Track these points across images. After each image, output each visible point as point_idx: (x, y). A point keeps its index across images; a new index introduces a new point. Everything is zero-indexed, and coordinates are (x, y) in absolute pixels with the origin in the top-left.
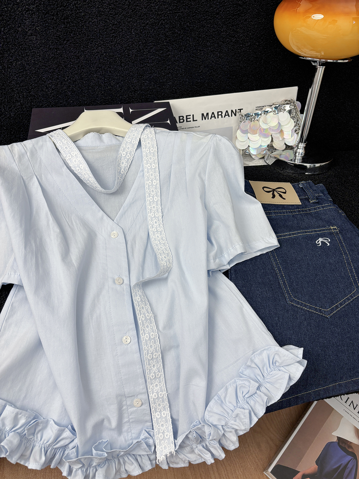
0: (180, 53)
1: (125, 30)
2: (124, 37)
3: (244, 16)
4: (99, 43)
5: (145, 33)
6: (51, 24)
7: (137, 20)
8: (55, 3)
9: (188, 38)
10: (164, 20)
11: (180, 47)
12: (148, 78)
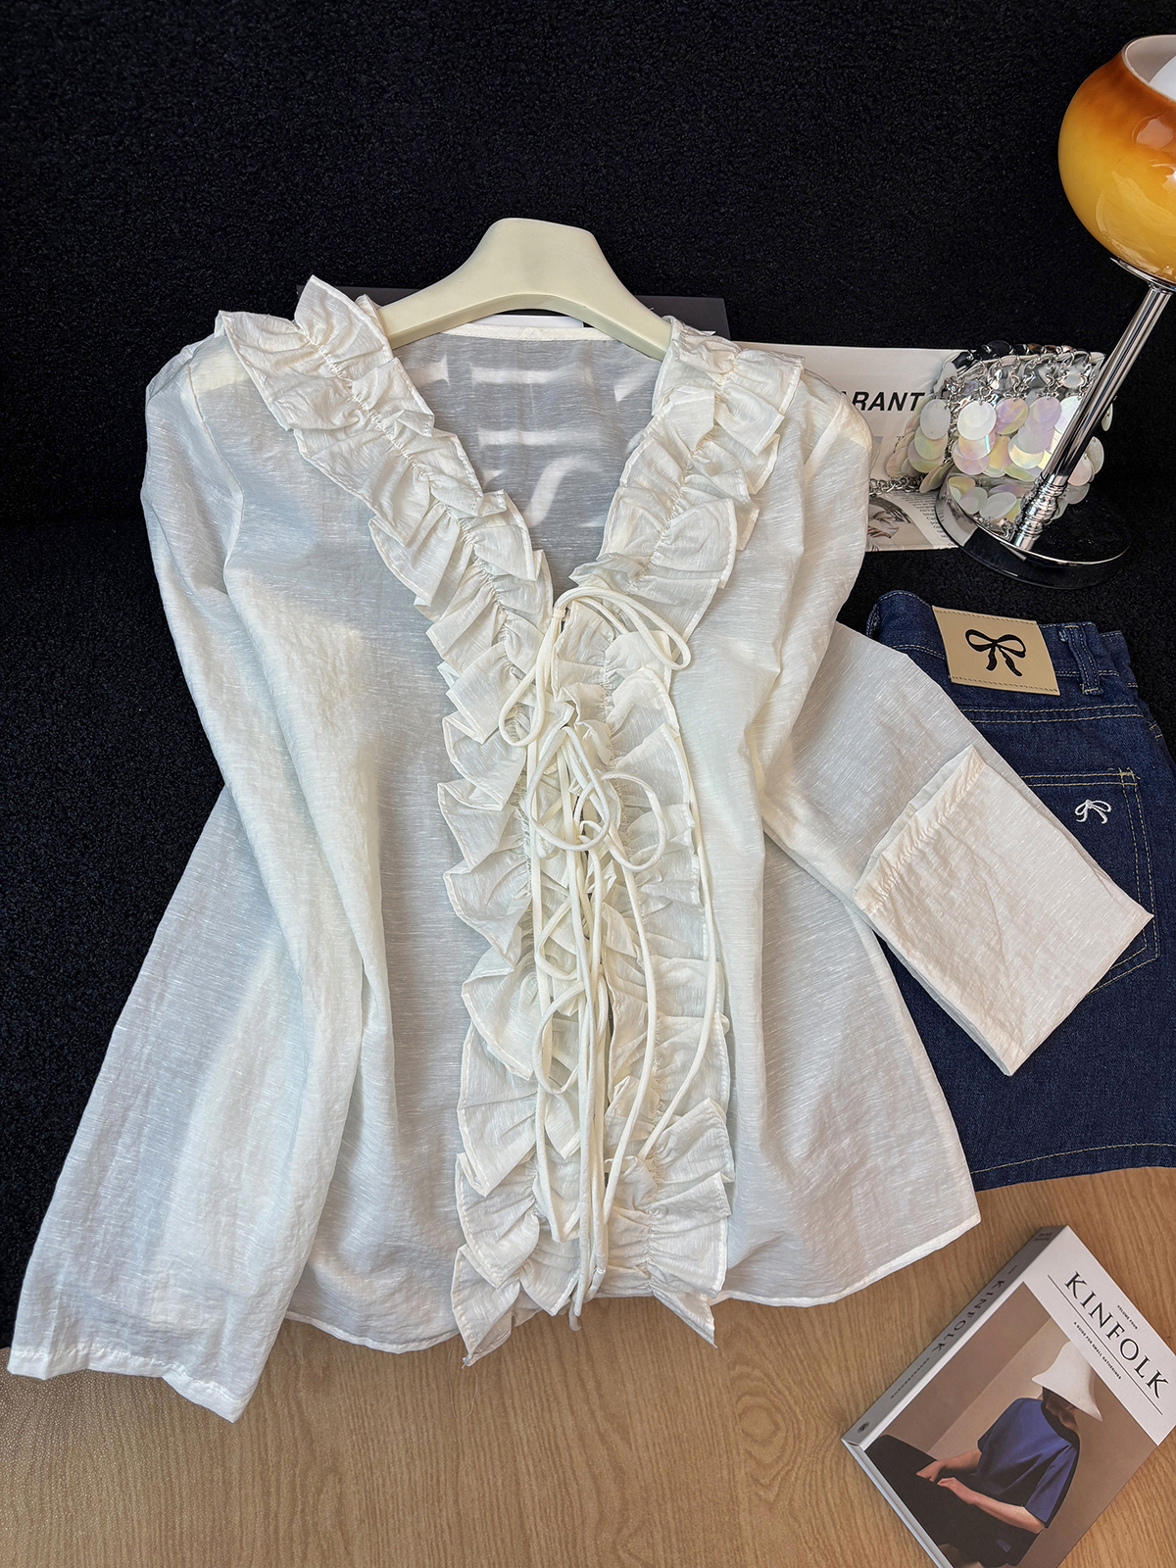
0: (825, 183)
1: (680, 106)
2: (671, 126)
3: (1034, 90)
4: (594, 139)
5: (738, 118)
6: (461, 72)
7: (722, 80)
8: (490, 11)
9: (858, 140)
10: (801, 85)
11: (827, 163)
12: (714, 246)
